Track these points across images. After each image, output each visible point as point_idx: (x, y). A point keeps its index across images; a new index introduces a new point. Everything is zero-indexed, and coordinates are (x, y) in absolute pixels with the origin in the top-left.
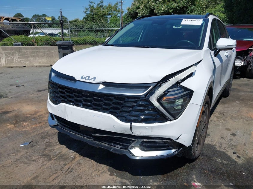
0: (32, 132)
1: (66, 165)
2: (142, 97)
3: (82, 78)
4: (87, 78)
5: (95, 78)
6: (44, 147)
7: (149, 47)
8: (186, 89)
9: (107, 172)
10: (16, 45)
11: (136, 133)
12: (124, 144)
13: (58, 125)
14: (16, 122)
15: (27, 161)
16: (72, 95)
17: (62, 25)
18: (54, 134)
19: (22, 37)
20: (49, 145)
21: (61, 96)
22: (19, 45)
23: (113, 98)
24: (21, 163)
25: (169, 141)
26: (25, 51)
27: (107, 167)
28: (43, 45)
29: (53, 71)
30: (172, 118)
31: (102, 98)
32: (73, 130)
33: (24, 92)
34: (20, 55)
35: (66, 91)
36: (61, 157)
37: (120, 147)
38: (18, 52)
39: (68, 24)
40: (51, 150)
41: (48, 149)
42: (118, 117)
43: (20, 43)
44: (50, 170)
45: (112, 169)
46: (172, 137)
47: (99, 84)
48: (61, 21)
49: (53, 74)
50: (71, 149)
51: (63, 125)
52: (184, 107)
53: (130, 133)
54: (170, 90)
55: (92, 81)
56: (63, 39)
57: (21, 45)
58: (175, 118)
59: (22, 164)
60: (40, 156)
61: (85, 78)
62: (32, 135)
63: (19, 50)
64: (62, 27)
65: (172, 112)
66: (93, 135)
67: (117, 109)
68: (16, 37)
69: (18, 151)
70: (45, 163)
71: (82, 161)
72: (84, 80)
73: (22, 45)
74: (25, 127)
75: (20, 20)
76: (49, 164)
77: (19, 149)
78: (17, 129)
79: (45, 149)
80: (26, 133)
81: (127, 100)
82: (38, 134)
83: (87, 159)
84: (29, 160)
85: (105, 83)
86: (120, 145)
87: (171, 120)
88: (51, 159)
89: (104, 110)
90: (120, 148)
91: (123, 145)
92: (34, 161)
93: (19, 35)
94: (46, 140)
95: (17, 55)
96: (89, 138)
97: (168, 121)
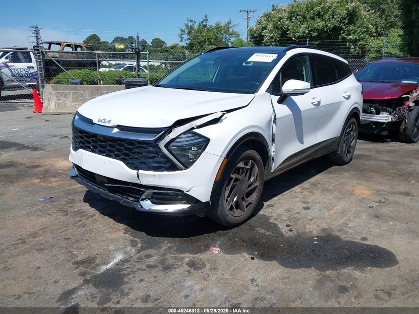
0: (58, 188)
1: (80, 221)
2: (152, 143)
3: (99, 121)
4: (103, 121)
5: (110, 121)
6: (65, 203)
7: (196, 90)
8: (201, 136)
9: (122, 230)
10: (72, 83)
11: (144, 182)
12: (136, 196)
13: (77, 176)
14: (44, 177)
15: (41, 214)
16: (90, 140)
17: (138, 56)
18: (81, 192)
19: (85, 71)
20: (72, 201)
21: (81, 141)
22: (77, 83)
23: (124, 143)
24: (34, 215)
25: (180, 193)
26: (82, 92)
27: (125, 226)
28: (113, 84)
29: (77, 113)
30: (183, 167)
31: (115, 144)
32: (90, 180)
33: (66, 145)
34: (76, 97)
35: (85, 136)
36: (80, 213)
37: (133, 199)
38: (73, 93)
39: (146, 54)
40: (71, 207)
41: (68, 205)
42: (127, 164)
43: (79, 81)
44: (62, 223)
45: (129, 228)
46: (183, 188)
47: (113, 127)
48: (137, 50)
49: (77, 117)
50: (93, 208)
51: (83, 176)
52: (197, 156)
53: (138, 182)
54: (183, 136)
55: (106, 124)
56: (138, 75)
57: (79, 83)
58: (187, 168)
59: (35, 217)
60: (57, 210)
61: (101, 121)
62: (56, 191)
63: (75, 90)
64: (138, 59)
65: (184, 160)
66: (106, 185)
67: (128, 155)
68: (77, 71)
69: (35, 205)
70: (60, 217)
71: (99, 219)
72: (100, 123)
73: (81, 83)
74: (52, 182)
75: (86, 47)
76: (63, 219)
77: (37, 203)
78: (42, 184)
79: (65, 205)
80: (51, 188)
81: (137, 145)
82: (64, 191)
83: (107, 217)
84: (43, 214)
85: (118, 127)
86: (132, 197)
87: (182, 170)
88: (67, 215)
89: (117, 157)
90: (133, 201)
91: (135, 198)
92: (48, 214)
93: (80, 69)
94: (70, 197)
95: (71, 97)
96: (104, 190)
97: (179, 170)
